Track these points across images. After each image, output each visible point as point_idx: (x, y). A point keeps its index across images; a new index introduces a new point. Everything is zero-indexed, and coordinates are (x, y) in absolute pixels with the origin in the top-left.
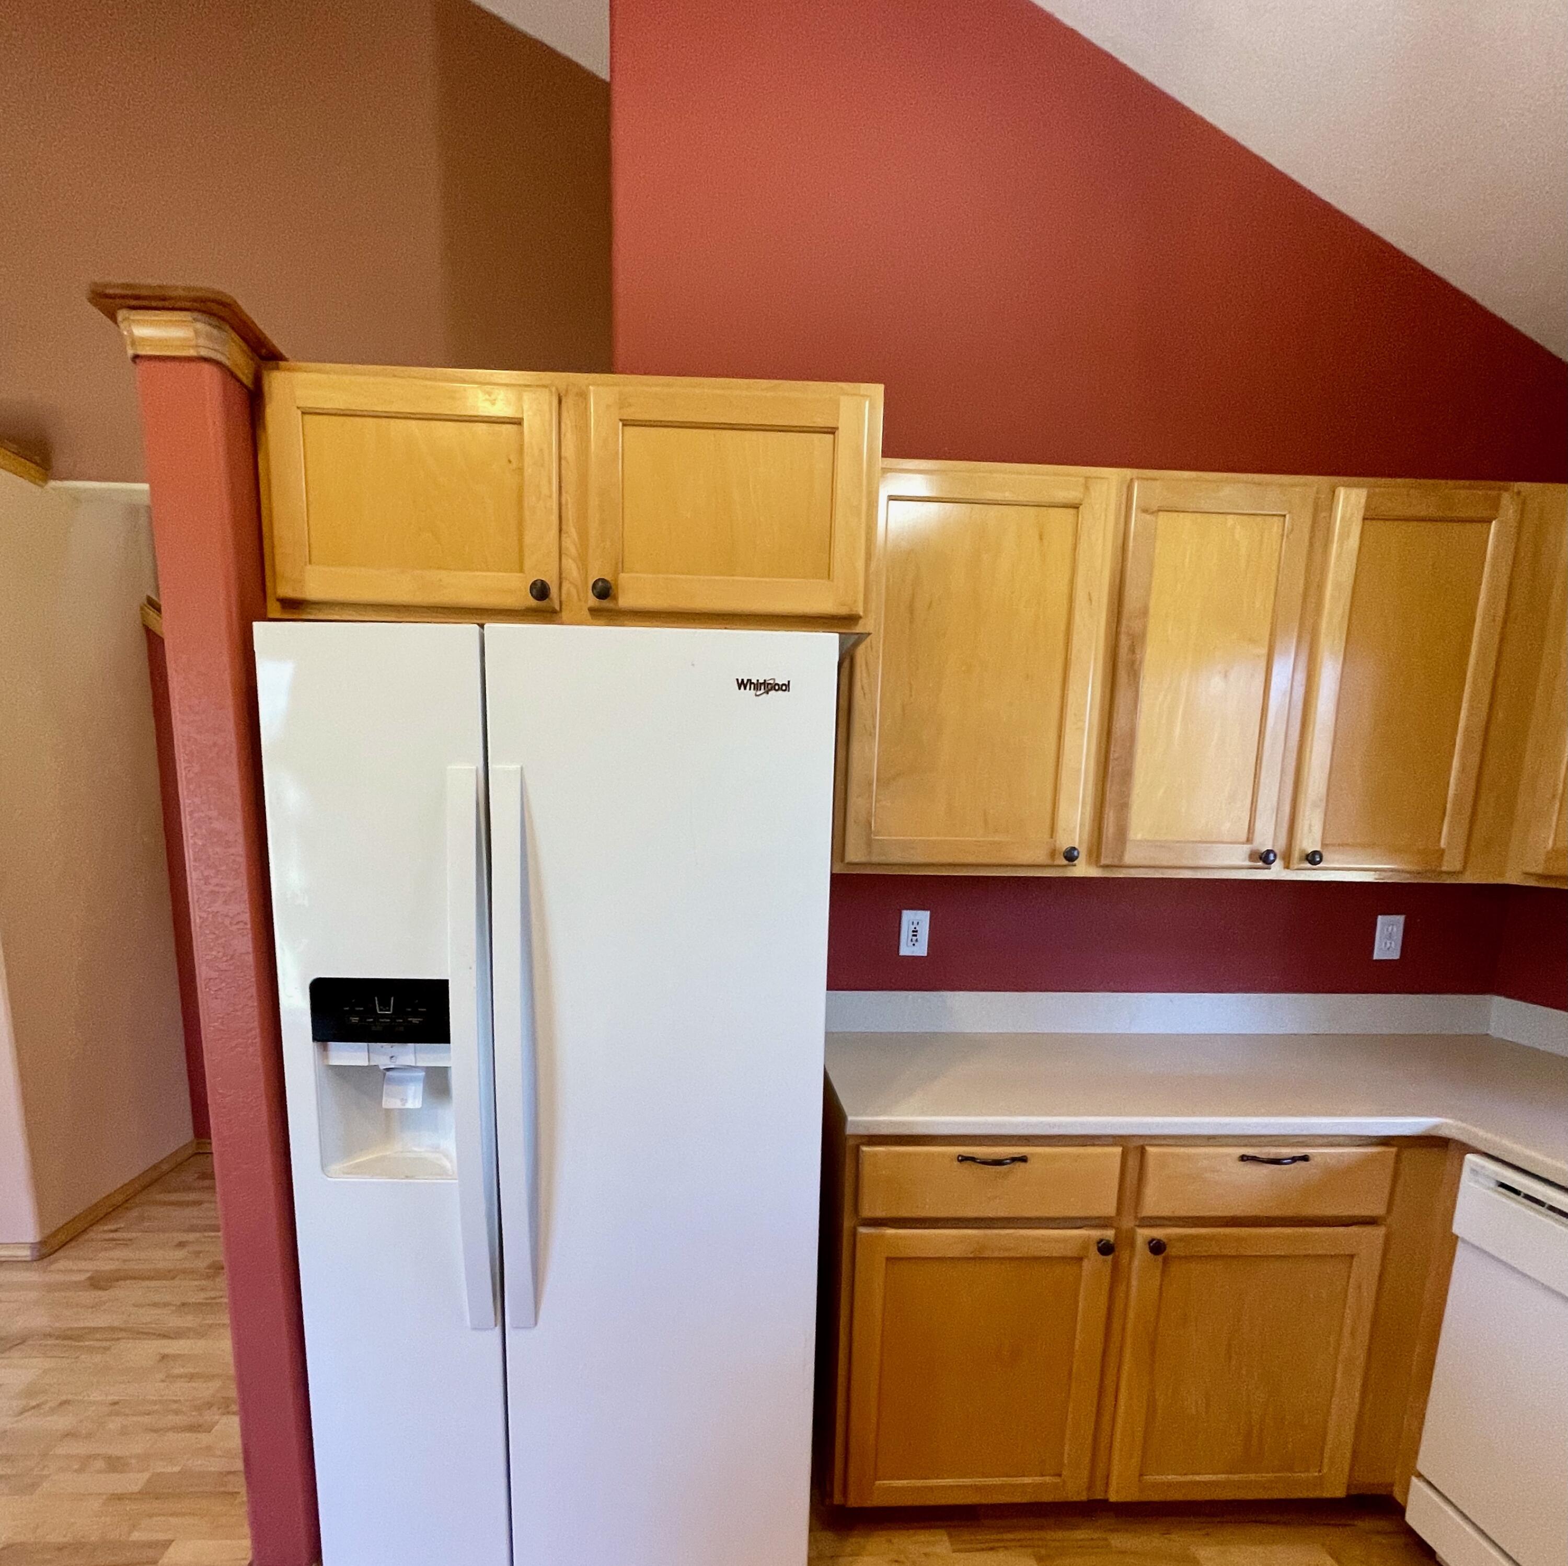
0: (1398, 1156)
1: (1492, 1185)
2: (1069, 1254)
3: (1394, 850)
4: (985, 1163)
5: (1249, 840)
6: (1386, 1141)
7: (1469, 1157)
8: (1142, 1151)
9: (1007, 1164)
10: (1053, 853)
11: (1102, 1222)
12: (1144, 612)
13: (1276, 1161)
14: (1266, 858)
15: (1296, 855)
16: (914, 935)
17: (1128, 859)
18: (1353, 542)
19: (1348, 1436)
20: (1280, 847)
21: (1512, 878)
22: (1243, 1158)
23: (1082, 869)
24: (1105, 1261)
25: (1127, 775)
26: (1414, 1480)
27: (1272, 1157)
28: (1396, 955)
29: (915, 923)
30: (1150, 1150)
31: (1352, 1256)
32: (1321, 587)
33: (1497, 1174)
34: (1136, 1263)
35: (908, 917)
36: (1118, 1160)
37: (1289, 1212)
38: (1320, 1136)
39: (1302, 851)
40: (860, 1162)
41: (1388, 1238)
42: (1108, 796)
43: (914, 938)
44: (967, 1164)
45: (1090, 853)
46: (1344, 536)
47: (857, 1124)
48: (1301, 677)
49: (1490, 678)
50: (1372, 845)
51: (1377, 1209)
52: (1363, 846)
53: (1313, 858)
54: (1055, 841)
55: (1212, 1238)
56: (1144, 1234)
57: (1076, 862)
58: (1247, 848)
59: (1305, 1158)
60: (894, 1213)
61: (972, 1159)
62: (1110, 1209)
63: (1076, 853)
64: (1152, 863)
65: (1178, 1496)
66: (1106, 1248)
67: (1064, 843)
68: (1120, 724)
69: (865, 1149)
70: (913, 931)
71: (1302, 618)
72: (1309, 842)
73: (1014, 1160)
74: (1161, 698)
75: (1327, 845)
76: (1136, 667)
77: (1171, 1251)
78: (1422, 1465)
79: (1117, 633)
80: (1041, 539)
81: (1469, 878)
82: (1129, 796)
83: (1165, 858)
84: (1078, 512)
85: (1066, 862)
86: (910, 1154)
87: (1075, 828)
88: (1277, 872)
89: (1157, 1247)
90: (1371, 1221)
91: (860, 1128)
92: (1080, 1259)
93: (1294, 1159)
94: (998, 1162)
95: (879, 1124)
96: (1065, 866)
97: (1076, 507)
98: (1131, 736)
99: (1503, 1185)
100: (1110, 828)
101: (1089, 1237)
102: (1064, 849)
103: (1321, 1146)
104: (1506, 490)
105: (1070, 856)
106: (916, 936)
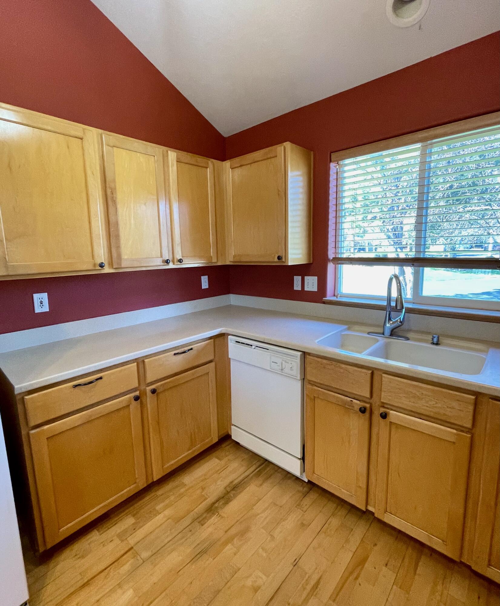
0: (214, 342)
1: (235, 342)
2: (124, 405)
3: (201, 257)
4: (85, 384)
5: (161, 256)
6: (210, 338)
7: (229, 337)
8: (143, 361)
9: (94, 382)
10: (95, 265)
11: (134, 390)
12: (114, 181)
13: (184, 352)
14: (167, 262)
15: (175, 260)
16: (41, 304)
17: (123, 266)
18: (175, 168)
19: (216, 423)
20: (171, 259)
21: (228, 263)
22: (175, 354)
23: (107, 270)
24: (138, 402)
25: (117, 236)
26: (232, 427)
27: (183, 351)
28: (207, 287)
29: (41, 298)
30: (146, 360)
31: (208, 373)
32: (169, 180)
33: (235, 339)
34: (148, 399)
35: (36, 296)
36: (136, 368)
37: (190, 366)
38: (194, 342)
39: (177, 259)
40: (25, 403)
41: (216, 365)
42: (112, 244)
43: (41, 305)
44: (77, 388)
45: (109, 264)
46: (173, 165)
47: (21, 388)
48: (168, 206)
49: (214, 211)
50: (195, 256)
51: (211, 358)
52: (192, 257)
53: (180, 261)
54: (95, 261)
55: (170, 382)
56: (149, 389)
57: (104, 268)
58: (161, 259)
59: (191, 349)
60: (47, 419)
61: (79, 385)
62: (136, 385)
63: (103, 265)
64: (132, 266)
65: (174, 467)
66: (137, 398)
67: (99, 261)
68: (112, 218)
69: (26, 397)
70: (40, 302)
71: (165, 189)
72: (179, 256)
73: (97, 380)
74: (125, 210)
75: (184, 257)
76: (114, 199)
77: (158, 391)
78: (233, 422)
79: (106, 187)
80: (68, 147)
81: (219, 264)
82: (119, 244)
83: (136, 264)
84: (82, 141)
85: (100, 268)
86: (50, 392)
87: (102, 255)
88: (171, 266)
89: (154, 391)
90: (211, 361)
91: (23, 389)
92: (128, 406)
93: (189, 350)
94: (91, 382)
95: (32, 385)
96: (101, 269)
97: (82, 139)
98: (117, 223)
99: (237, 342)
100: (115, 255)
101: (130, 397)
102: (99, 263)
103: (195, 344)
104: (209, 160)
105: (102, 266)
106: (42, 304)
